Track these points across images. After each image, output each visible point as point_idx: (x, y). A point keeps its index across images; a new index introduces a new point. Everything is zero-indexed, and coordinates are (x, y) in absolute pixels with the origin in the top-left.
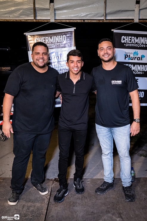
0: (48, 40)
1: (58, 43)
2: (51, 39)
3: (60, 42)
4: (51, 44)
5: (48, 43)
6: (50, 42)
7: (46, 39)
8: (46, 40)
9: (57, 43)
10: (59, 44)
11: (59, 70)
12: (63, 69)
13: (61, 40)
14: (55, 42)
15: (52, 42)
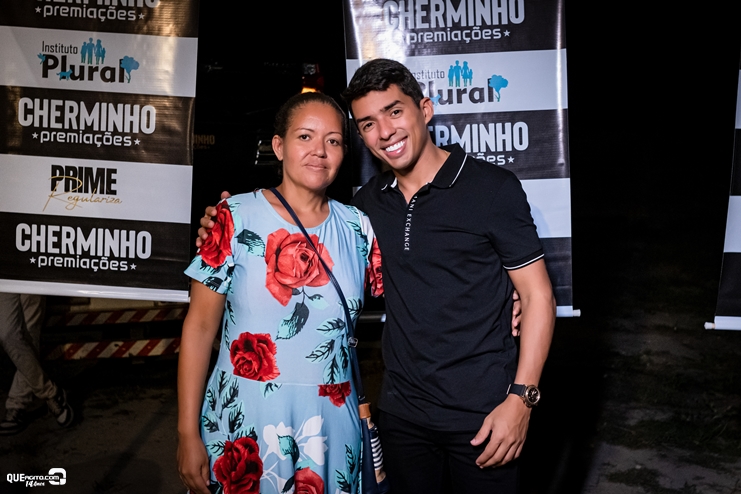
0: (439, 14)
1: (484, 26)
2: (456, 9)
3: (496, 27)
4: (452, 30)
5: (442, 25)
6: (450, 24)
7: (433, 7)
8: (433, 14)
9: (481, 28)
10: (492, 35)
11: (483, 149)
12: (500, 149)
13: (500, 14)
14: (471, 24)
15: (456, 21)
